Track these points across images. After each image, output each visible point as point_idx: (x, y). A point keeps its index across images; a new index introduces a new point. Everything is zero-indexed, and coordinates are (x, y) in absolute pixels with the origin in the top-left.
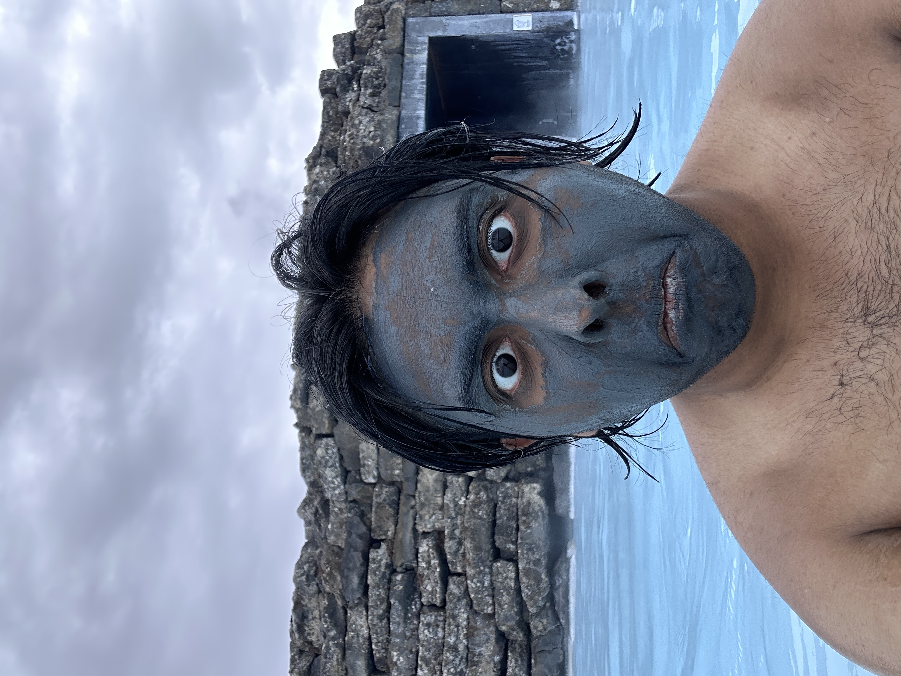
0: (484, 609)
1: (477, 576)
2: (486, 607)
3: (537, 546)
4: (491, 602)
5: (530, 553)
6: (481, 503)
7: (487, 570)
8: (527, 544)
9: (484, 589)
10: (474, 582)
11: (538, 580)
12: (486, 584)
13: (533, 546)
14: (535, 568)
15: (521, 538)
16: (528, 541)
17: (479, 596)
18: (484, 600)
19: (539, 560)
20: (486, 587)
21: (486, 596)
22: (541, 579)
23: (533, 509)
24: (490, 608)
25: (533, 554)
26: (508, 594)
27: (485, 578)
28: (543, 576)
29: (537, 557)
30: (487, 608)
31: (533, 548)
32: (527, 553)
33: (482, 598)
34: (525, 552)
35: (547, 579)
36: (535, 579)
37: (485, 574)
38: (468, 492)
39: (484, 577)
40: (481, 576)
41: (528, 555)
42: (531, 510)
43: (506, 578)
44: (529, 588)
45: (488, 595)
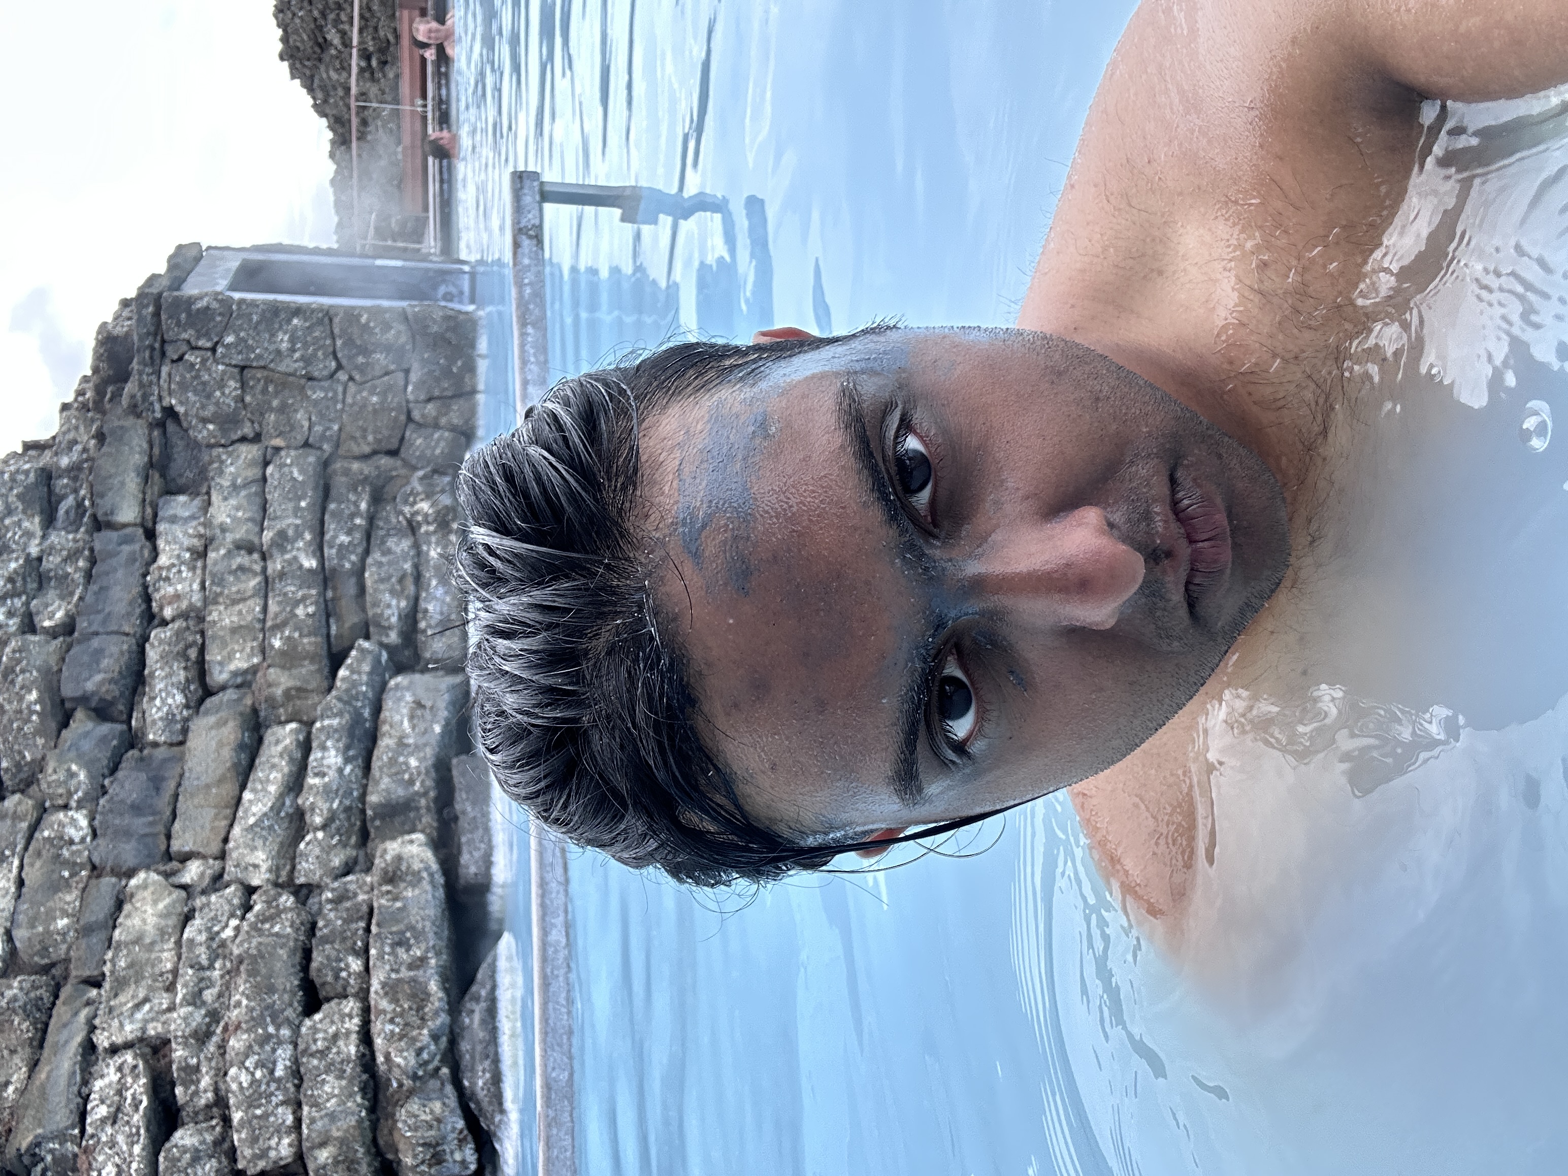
0: (269, 1148)
1: (256, 1048)
2: (273, 1142)
3: (419, 935)
4: (290, 1120)
5: (401, 951)
6: (279, 913)
7: (285, 1032)
8: (391, 933)
9: (273, 1086)
10: (247, 1069)
11: (420, 997)
12: (279, 1072)
13: (408, 935)
14: (412, 973)
15: (378, 925)
16: (394, 929)
17: (258, 1112)
18: (272, 1119)
19: (423, 960)
20: (279, 1081)
21: (277, 1105)
22: (428, 995)
23: (409, 867)
24: (286, 1141)
25: (407, 951)
26: (340, 1077)
27: (279, 1051)
28: (433, 986)
29: (419, 953)
30: (278, 1144)
31: (408, 939)
32: (393, 953)
33: (266, 1116)
34: (387, 949)
35: (441, 994)
36: (413, 996)
37: (280, 1043)
38: (248, 908)
39: (274, 1050)
40: (268, 1048)
41: (396, 956)
42: (404, 868)
43: (336, 1037)
44: (397, 1020)
45: (283, 1103)
